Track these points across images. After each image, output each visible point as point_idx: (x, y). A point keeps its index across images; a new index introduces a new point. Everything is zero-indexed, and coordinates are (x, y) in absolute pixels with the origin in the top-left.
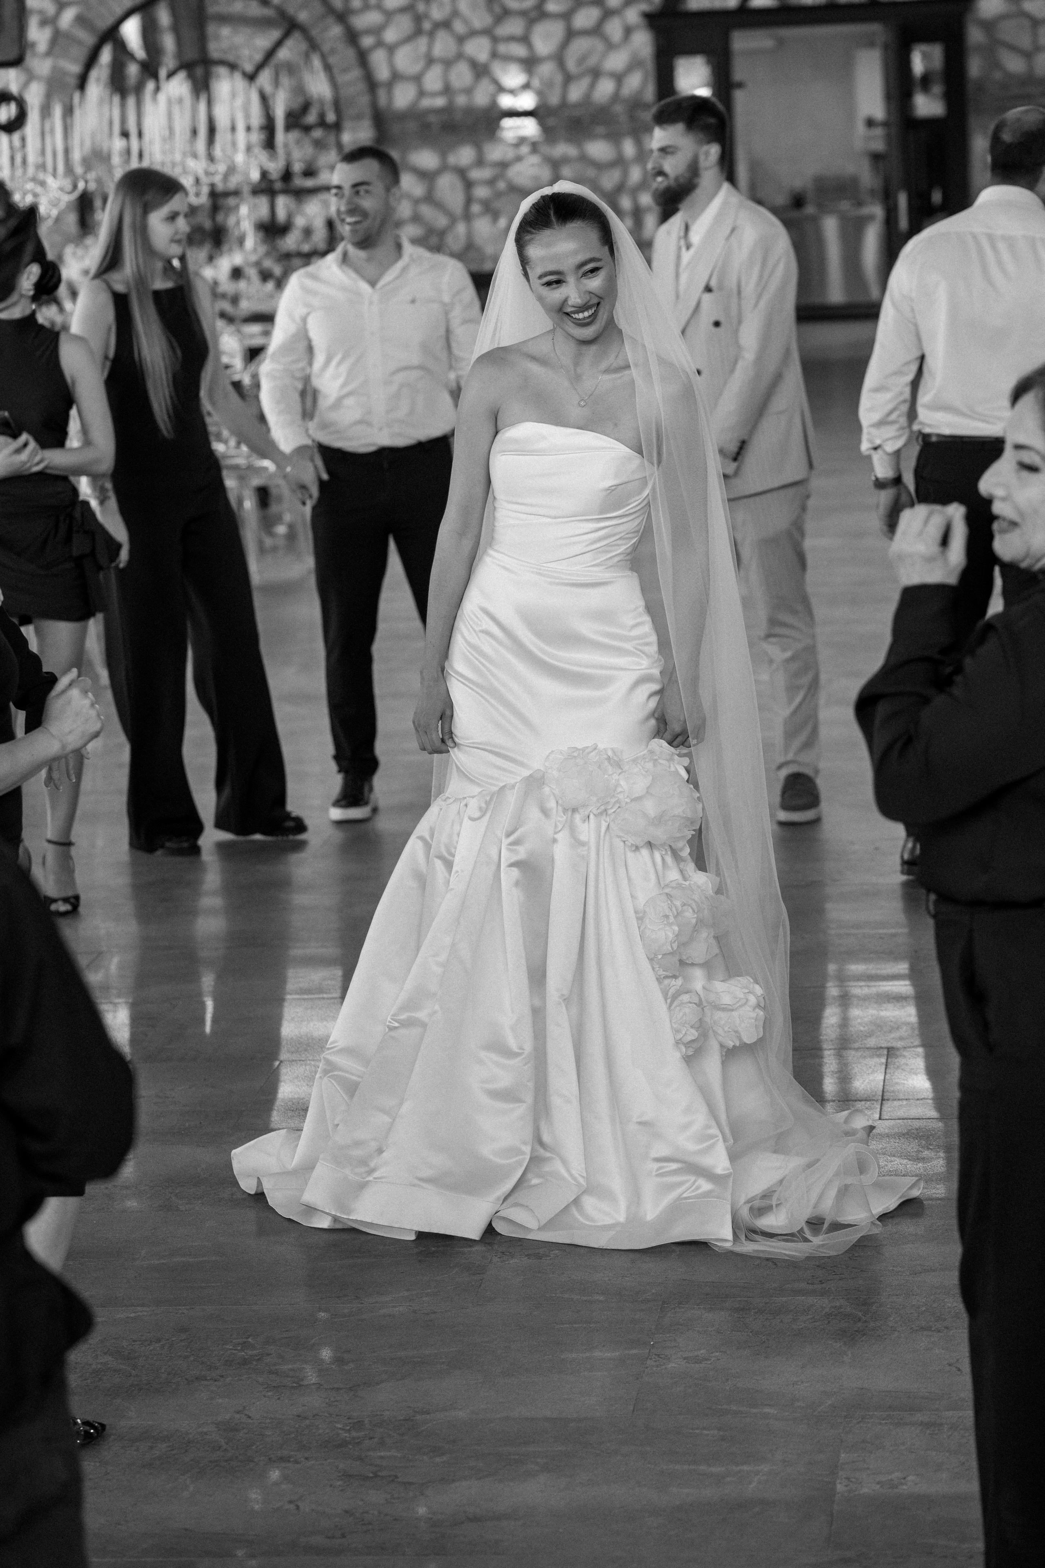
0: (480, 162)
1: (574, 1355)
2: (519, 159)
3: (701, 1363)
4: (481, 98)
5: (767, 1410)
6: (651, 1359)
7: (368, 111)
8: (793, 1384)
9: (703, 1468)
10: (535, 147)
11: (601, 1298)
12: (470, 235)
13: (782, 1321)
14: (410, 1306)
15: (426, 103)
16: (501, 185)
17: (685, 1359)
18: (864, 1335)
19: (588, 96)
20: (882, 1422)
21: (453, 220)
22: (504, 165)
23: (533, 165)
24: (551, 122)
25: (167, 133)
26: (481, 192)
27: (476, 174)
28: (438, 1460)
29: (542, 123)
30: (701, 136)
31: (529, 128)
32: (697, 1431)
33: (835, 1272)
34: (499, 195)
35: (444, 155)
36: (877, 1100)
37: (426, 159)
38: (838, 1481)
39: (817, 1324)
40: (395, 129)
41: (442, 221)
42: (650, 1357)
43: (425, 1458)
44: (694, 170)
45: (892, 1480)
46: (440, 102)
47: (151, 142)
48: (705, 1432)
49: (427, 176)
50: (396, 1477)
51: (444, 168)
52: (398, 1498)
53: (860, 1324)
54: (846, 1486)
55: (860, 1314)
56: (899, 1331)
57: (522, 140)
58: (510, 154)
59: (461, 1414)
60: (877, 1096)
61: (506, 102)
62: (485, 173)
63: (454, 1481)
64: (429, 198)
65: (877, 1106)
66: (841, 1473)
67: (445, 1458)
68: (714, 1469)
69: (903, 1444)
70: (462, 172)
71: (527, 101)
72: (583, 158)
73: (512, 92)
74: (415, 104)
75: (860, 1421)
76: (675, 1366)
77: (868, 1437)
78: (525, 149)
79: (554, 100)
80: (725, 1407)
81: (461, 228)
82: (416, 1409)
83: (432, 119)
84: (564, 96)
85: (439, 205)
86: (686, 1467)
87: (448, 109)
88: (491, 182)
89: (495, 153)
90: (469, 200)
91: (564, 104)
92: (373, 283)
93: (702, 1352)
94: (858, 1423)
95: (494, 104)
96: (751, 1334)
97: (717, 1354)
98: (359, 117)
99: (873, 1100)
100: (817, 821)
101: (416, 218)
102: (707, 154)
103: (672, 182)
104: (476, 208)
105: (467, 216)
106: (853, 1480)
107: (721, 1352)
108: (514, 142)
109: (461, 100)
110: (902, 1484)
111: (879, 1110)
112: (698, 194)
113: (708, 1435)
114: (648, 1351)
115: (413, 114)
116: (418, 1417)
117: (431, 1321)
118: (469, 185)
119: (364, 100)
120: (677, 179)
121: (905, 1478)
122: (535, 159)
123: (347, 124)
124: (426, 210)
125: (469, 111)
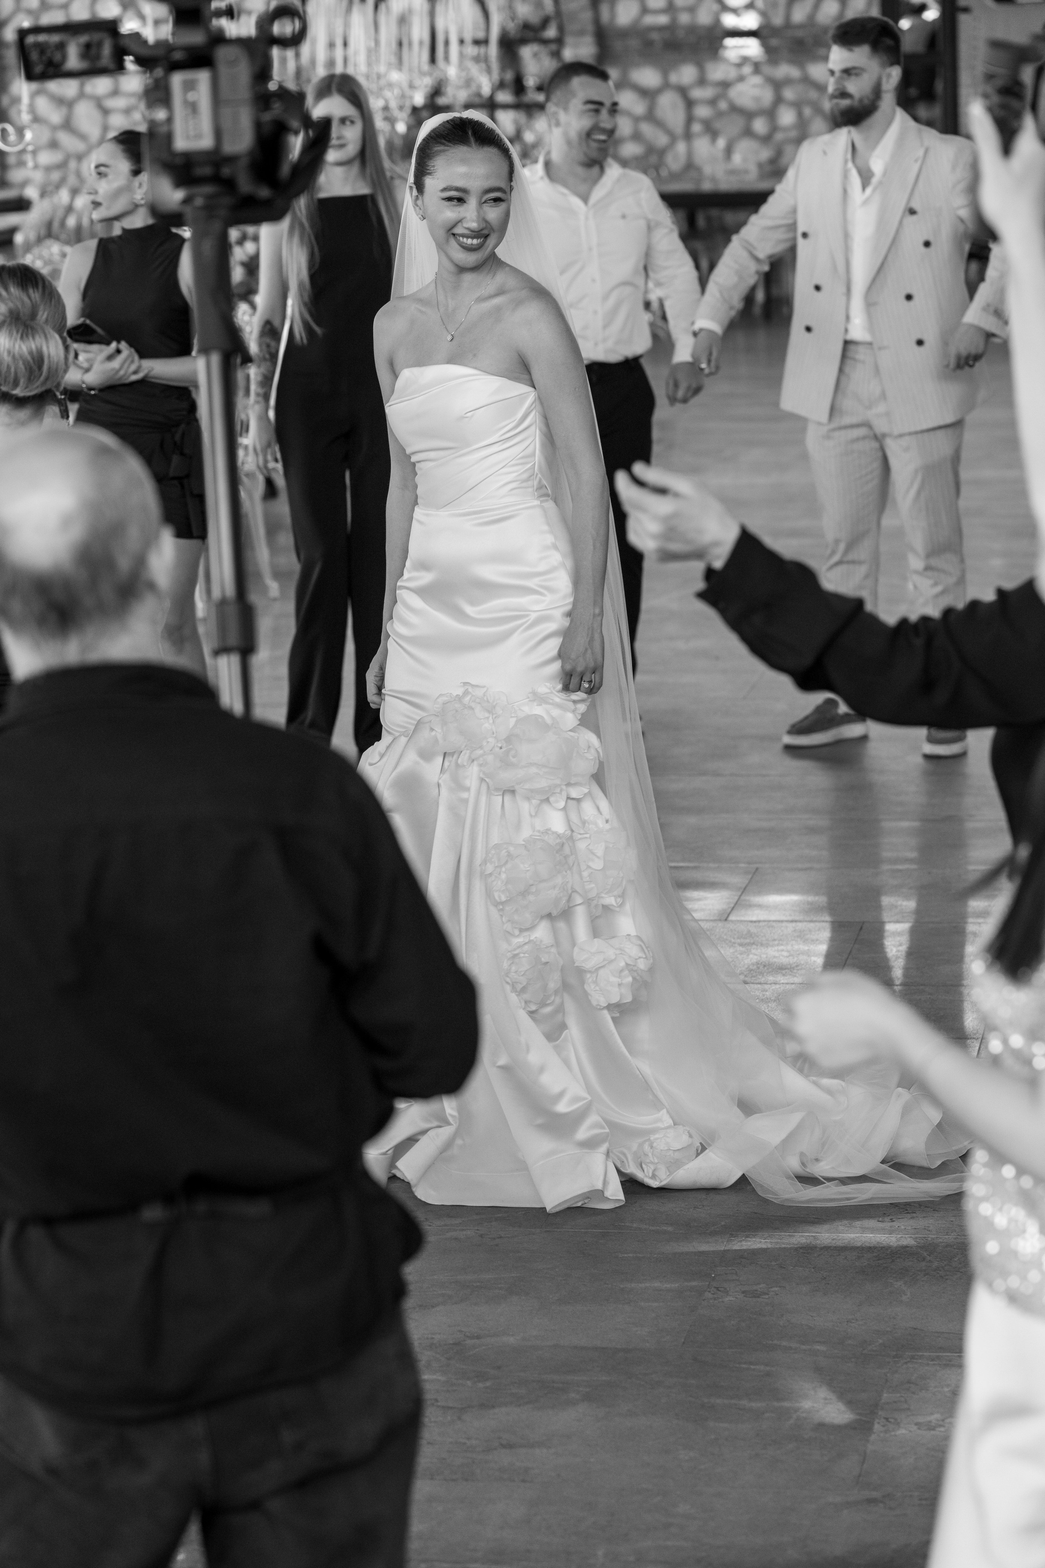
0: (702, 81)
1: (633, 1285)
2: (741, 79)
3: (758, 1297)
4: (704, 18)
5: (818, 1347)
6: (709, 1292)
7: (590, 28)
8: (847, 1322)
9: (744, 1403)
10: (757, 67)
11: (670, 1229)
12: (690, 154)
13: (846, 1258)
14: (478, 1230)
15: (650, 20)
16: (723, 105)
17: (743, 1292)
18: (927, 1274)
19: (811, 17)
20: (930, 1363)
21: (673, 138)
22: (725, 85)
23: (755, 86)
24: (774, 42)
25: (373, 44)
26: (702, 112)
27: (697, 93)
28: (480, 1385)
29: (765, 45)
30: (885, 58)
31: (752, 48)
32: (744, 1366)
33: (907, 1210)
34: (720, 114)
35: (665, 74)
36: (978, 1038)
37: (648, 76)
38: (877, 1421)
39: (880, 1262)
40: (618, 45)
41: (662, 140)
42: (708, 1290)
43: (469, 1383)
44: (877, 92)
45: (930, 1422)
46: (663, 20)
47: (356, 53)
48: (752, 1367)
49: (648, 94)
50: (436, 1400)
51: (666, 86)
52: (435, 1422)
53: (924, 1264)
54: (883, 1426)
55: (925, 1254)
56: (961, 1272)
57: (745, 60)
58: (732, 74)
59: (511, 1340)
60: (977, 1035)
61: (729, 21)
62: (706, 93)
63: (493, 1407)
64: (651, 116)
65: (976, 1045)
66: (880, 1413)
67: (488, 1384)
68: (754, 1405)
69: (948, 1386)
70: (683, 91)
71: (750, 21)
72: (807, 80)
73: (735, 11)
74: (637, 21)
75: (908, 1362)
76: (733, 1299)
77: (913, 1378)
78: (747, 70)
79: (778, 20)
80: (776, 1342)
81: (681, 147)
82: (467, 1333)
83: (655, 36)
84: (788, 16)
85: (659, 124)
86: (726, 1401)
87: (671, 28)
88: (713, 102)
89: (717, 72)
90: (690, 119)
91: (788, 25)
92: (585, 199)
93: (761, 1286)
94: (906, 1363)
95: (717, 22)
96: (813, 1270)
97: (776, 1289)
98: (581, 33)
99: (974, 1038)
100: (963, 755)
101: (637, 136)
102: (889, 76)
103: (856, 103)
104: (697, 128)
105: (688, 136)
106: (892, 1420)
107: (780, 1287)
108: (737, 61)
109: (684, 18)
110: (941, 1426)
111: (978, 1048)
112: (877, 117)
113: (754, 1370)
114: (708, 1283)
115: (636, 31)
116: (469, 1342)
117: (497, 1245)
118: (690, 104)
119: (587, 16)
120: (861, 100)
121: (943, 1420)
122: (757, 80)
123: (569, 40)
124: (647, 129)
125: (692, 29)
